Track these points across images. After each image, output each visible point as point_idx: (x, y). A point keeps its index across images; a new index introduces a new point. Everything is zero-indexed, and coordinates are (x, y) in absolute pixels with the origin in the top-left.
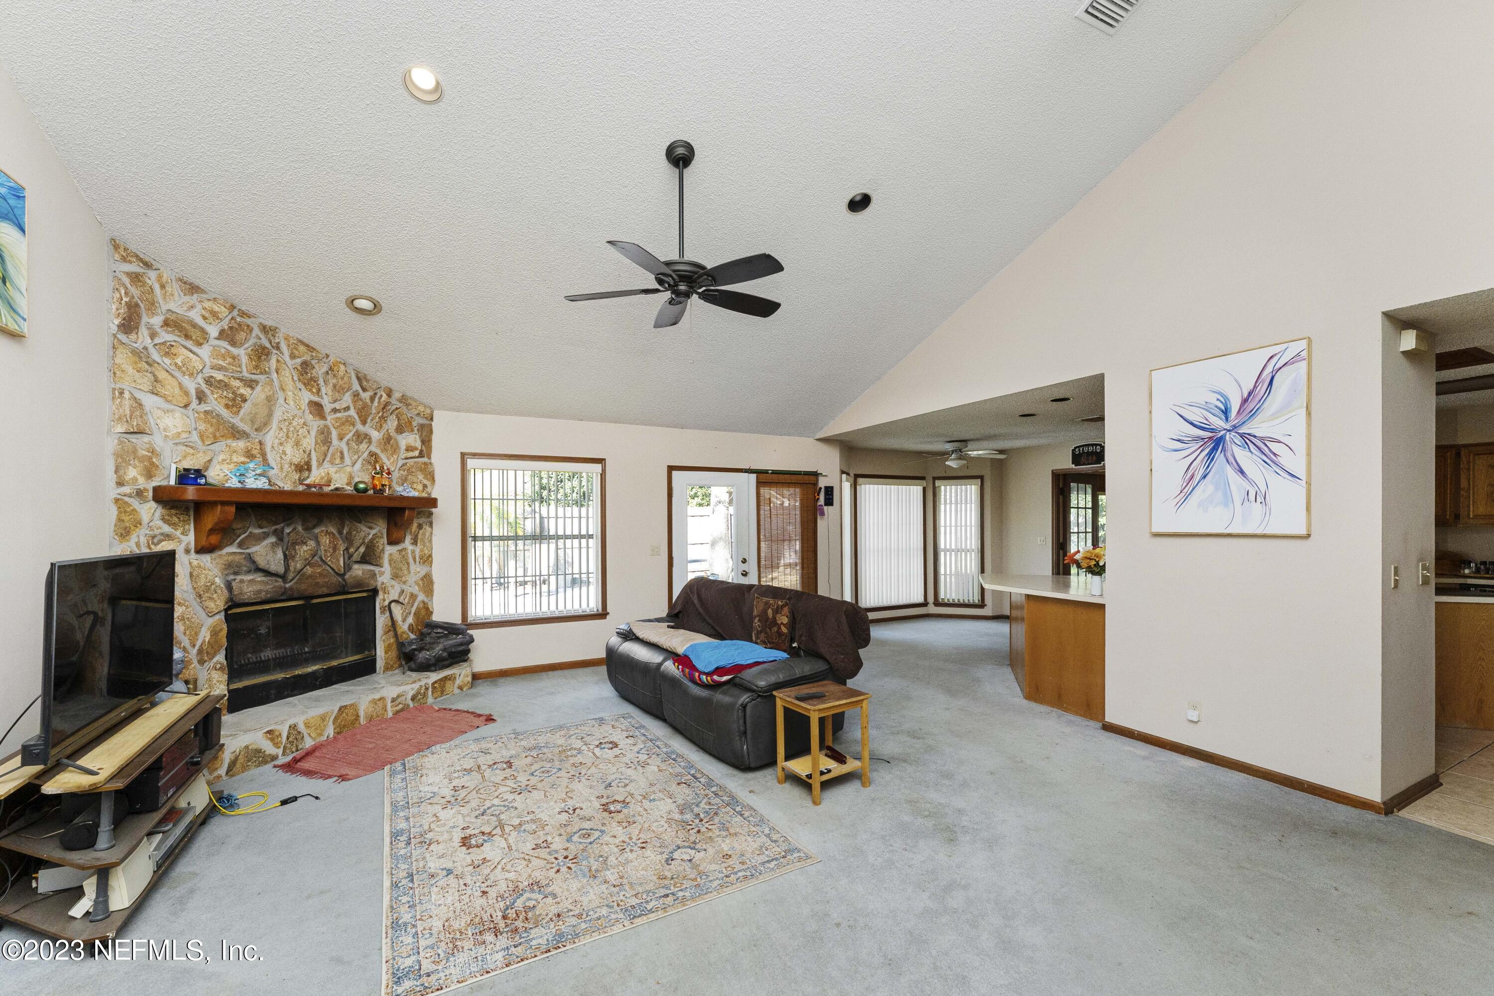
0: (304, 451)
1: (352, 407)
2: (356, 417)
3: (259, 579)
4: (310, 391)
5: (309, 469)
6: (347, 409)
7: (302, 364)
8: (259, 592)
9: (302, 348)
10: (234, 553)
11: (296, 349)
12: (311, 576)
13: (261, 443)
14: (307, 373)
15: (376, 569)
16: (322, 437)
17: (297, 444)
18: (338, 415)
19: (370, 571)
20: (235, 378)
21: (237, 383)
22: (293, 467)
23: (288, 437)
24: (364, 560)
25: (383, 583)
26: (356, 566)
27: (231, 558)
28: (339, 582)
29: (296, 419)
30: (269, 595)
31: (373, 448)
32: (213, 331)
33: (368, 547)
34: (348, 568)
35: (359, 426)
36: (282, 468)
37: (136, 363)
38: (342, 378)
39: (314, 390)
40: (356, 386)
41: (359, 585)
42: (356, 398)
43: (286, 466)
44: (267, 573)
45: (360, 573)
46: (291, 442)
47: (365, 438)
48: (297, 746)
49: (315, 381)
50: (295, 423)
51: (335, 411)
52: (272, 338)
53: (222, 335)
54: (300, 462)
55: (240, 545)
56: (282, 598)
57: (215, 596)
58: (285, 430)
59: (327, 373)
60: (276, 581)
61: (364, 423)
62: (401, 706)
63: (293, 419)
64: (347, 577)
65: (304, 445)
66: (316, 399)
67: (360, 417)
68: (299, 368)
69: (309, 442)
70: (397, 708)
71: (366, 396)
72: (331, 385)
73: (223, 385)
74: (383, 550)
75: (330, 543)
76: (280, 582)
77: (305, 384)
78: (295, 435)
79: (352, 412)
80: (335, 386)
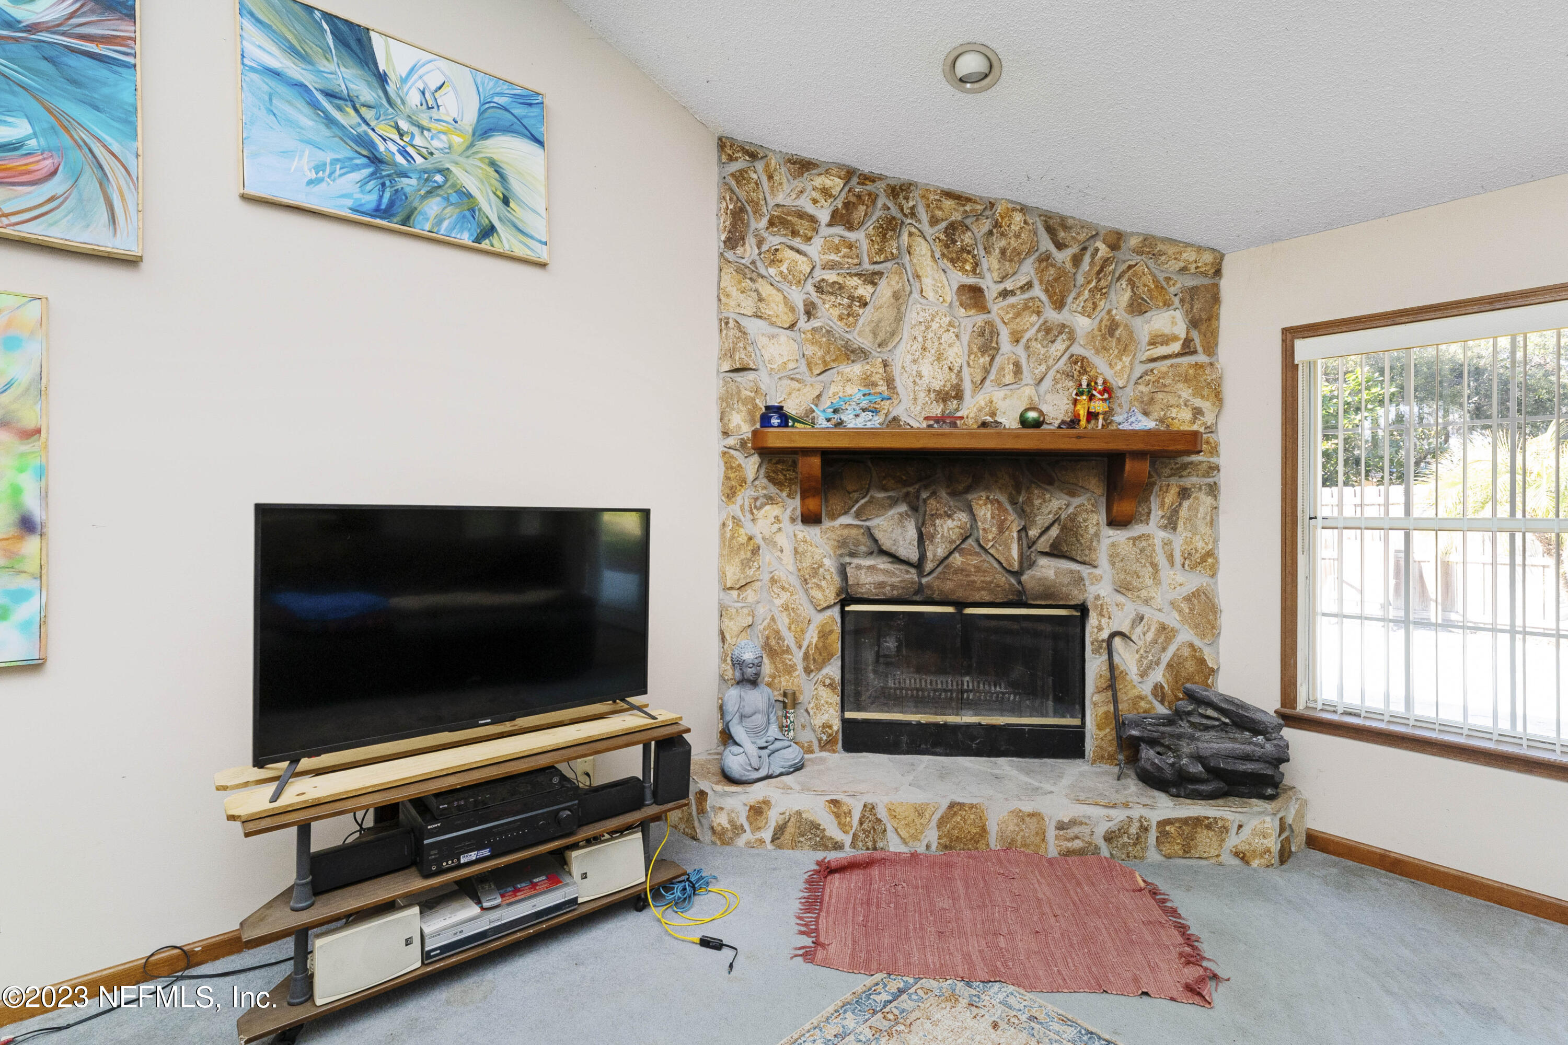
0: (950, 369)
1: (1036, 283)
2: (1044, 297)
3: (882, 566)
4: (962, 269)
5: (959, 396)
6: (1029, 285)
7: (946, 228)
8: (882, 585)
9: (948, 203)
10: (849, 526)
11: (940, 208)
12: (960, 570)
13: (885, 364)
14: (954, 242)
15: (1085, 571)
16: (980, 341)
17: (939, 357)
18: (1011, 300)
19: (1071, 572)
20: (850, 275)
21: (855, 281)
22: (933, 395)
23: (924, 349)
24: (1056, 552)
25: (1097, 597)
26: (1043, 561)
27: (846, 532)
28: (1011, 585)
29: (937, 319)
30: (895, 592)
31: (1076, 350)
32: (824, 216)
33: (1064, 528)
34: (1027, 562)
35: (1051, 314)
36: (915, 399)
37: (740, 282)
38: (1017, 236)
39: (968, 267)
40: (1046, 244)
41: (1049, 596)
42: (1044, 264)
43: (922, 395)
44: (895, 558)
45: (1051, 574)
46: (930, 357)
47: (1061, 333)
48: (875, 842)
49: (969, 252)
50: (935, 326)
51: (1005, 294)
52: (903, 202)
53: (837, 218)
54: (944, 386)
55: (858, 515)
56: (917, 598)
57: (823, 583)
58: (920, 339)
59: (990, 233)
60: (908, 572)
61: (1059, 305)
62: (1078, 844)
63: (932, 320)
64: (1024, 578)
65: (951, 359)
66: (971, 280)
67: (1050, 297)
68: (943, 237)
69: (957, 353)
70: (1069, 845)
71: (1063, 257)
72: (997, 251)
73: (838, 288)
74: (1097, 535)
75: (993, 518)
76: (913, 575)
77: (952, 261)
78: (936, 344)
79: (1037, 291)
80: (1003, 252)
